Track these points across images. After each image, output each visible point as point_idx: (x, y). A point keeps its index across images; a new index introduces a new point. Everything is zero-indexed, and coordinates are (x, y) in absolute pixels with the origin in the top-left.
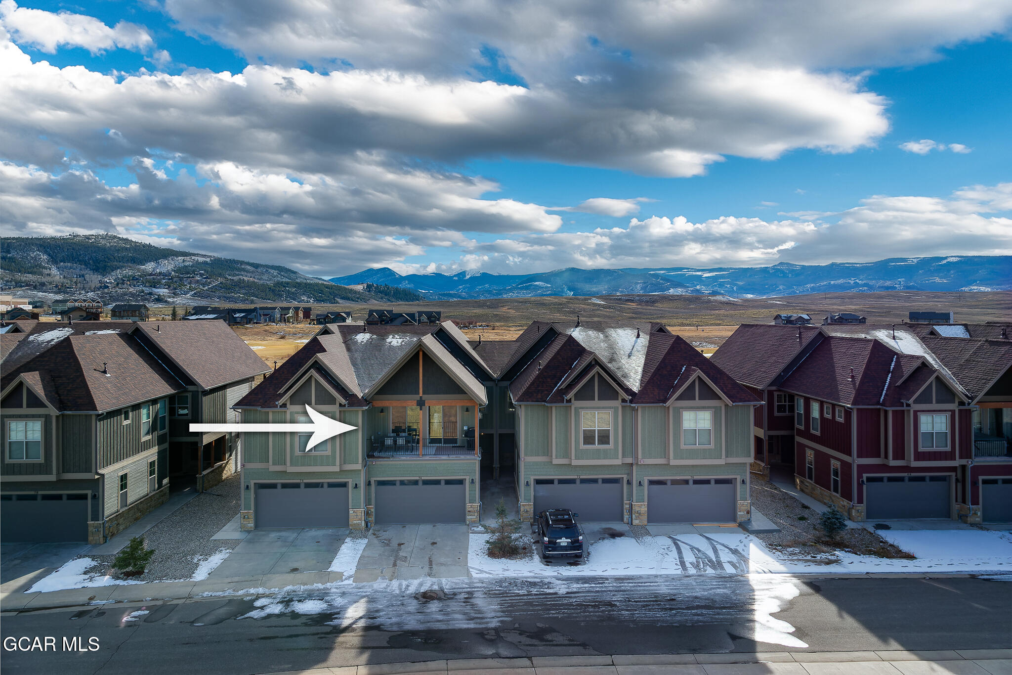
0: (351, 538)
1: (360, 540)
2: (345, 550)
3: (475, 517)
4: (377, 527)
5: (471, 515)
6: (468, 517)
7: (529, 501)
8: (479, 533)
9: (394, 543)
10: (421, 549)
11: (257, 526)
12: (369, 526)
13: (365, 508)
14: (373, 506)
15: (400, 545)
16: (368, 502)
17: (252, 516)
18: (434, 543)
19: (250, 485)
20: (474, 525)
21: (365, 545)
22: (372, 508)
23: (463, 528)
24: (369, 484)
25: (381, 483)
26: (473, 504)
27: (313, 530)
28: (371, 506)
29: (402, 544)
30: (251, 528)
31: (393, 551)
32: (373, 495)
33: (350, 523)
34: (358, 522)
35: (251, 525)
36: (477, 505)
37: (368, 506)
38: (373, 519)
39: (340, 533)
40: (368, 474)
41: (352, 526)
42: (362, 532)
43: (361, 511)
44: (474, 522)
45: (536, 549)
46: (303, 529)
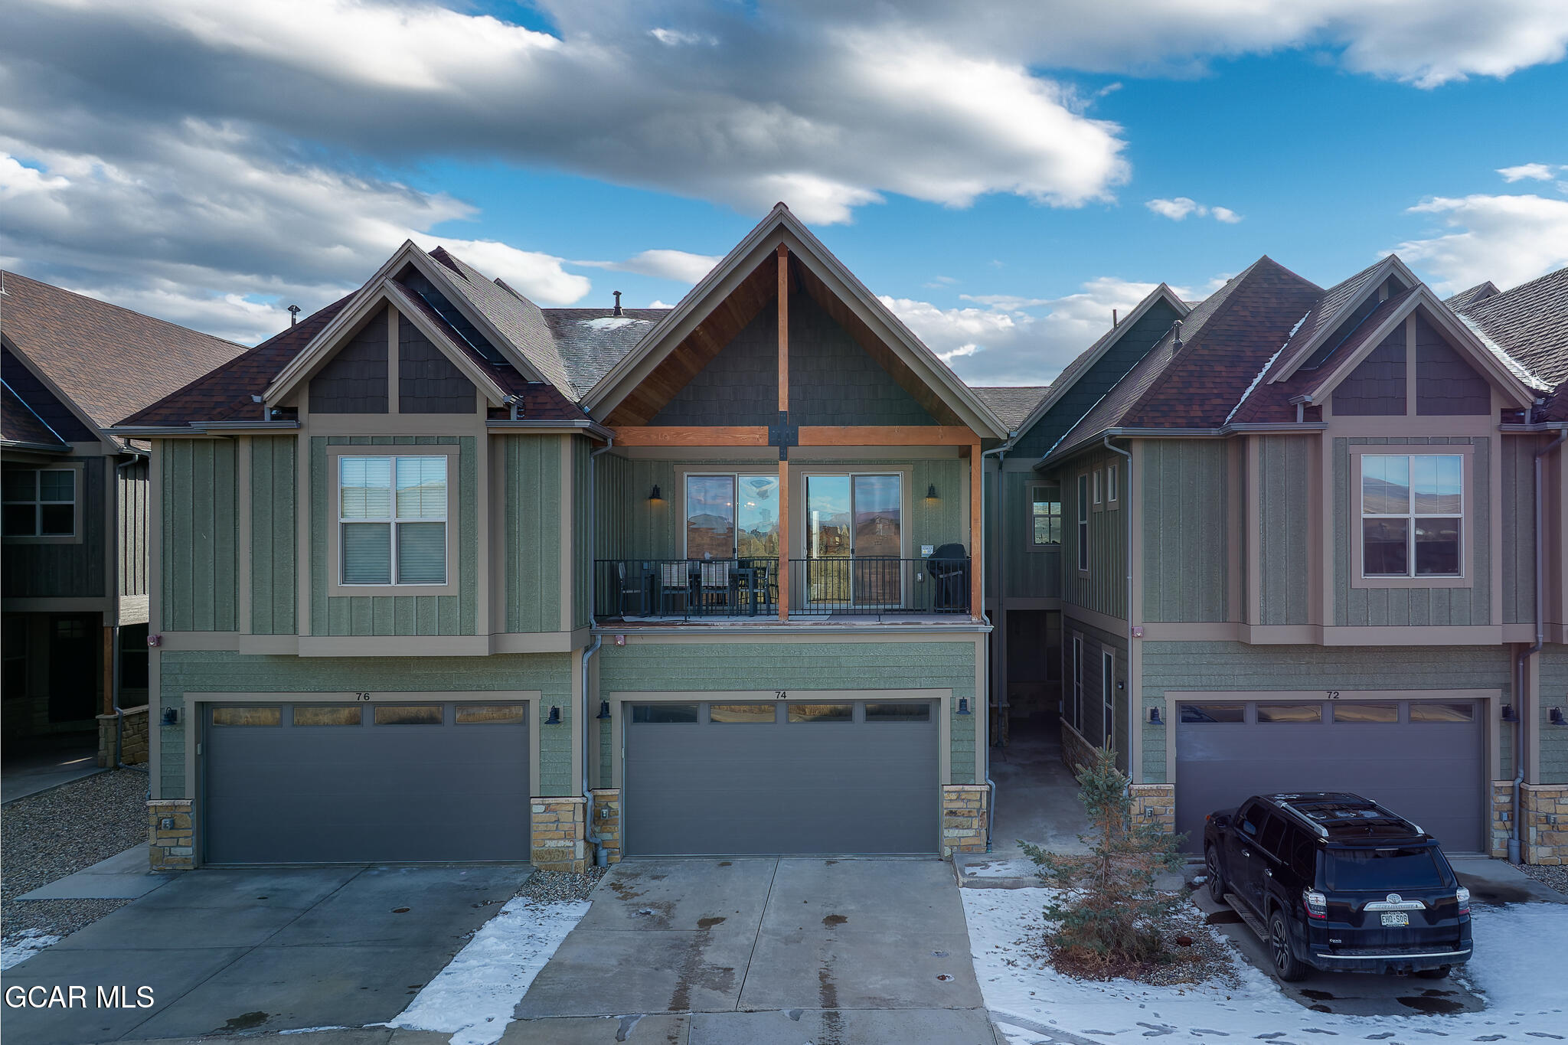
0: (530, 900)
1: (560, 907)
2: (493, 940)
3: (971, 833)
4: (630, 866)
5: (957, 827)
6: (949, 834)
7: (1161, 777)
8: (995, 886)
9: (687, 917)
10: (788, 941)
11: (206, 857)
12: (603, 861)
13: (587, 794)
14: (616, 792)
15: (706, 923)
16: (597, 774)
17: (188, 821)
18: (834, 920)
19: (183, 714)
20: (971, 859)
21: (576, 923)
22: (614, 797)
23: (935, 871)
24: (604, 712)
25: (643, 714)
26: (967, 788)
27: (403, 871)
28: (609, 792)
29: (717, 921)
30: (185, 860)
31: (678, 945)
32: (618, 753)
33: (534, 848)
34: (561, 843)
35: (186, 851)
36: (980, 787)
37: (600, 792)
38: (617, 835)
39: (492, 882)
40: (600, 679)
41: (540, 857)
42: (574, 880)
43: (571, 808)
44: (969, 850)
45: (1234, 943)
46: (369, 867)
